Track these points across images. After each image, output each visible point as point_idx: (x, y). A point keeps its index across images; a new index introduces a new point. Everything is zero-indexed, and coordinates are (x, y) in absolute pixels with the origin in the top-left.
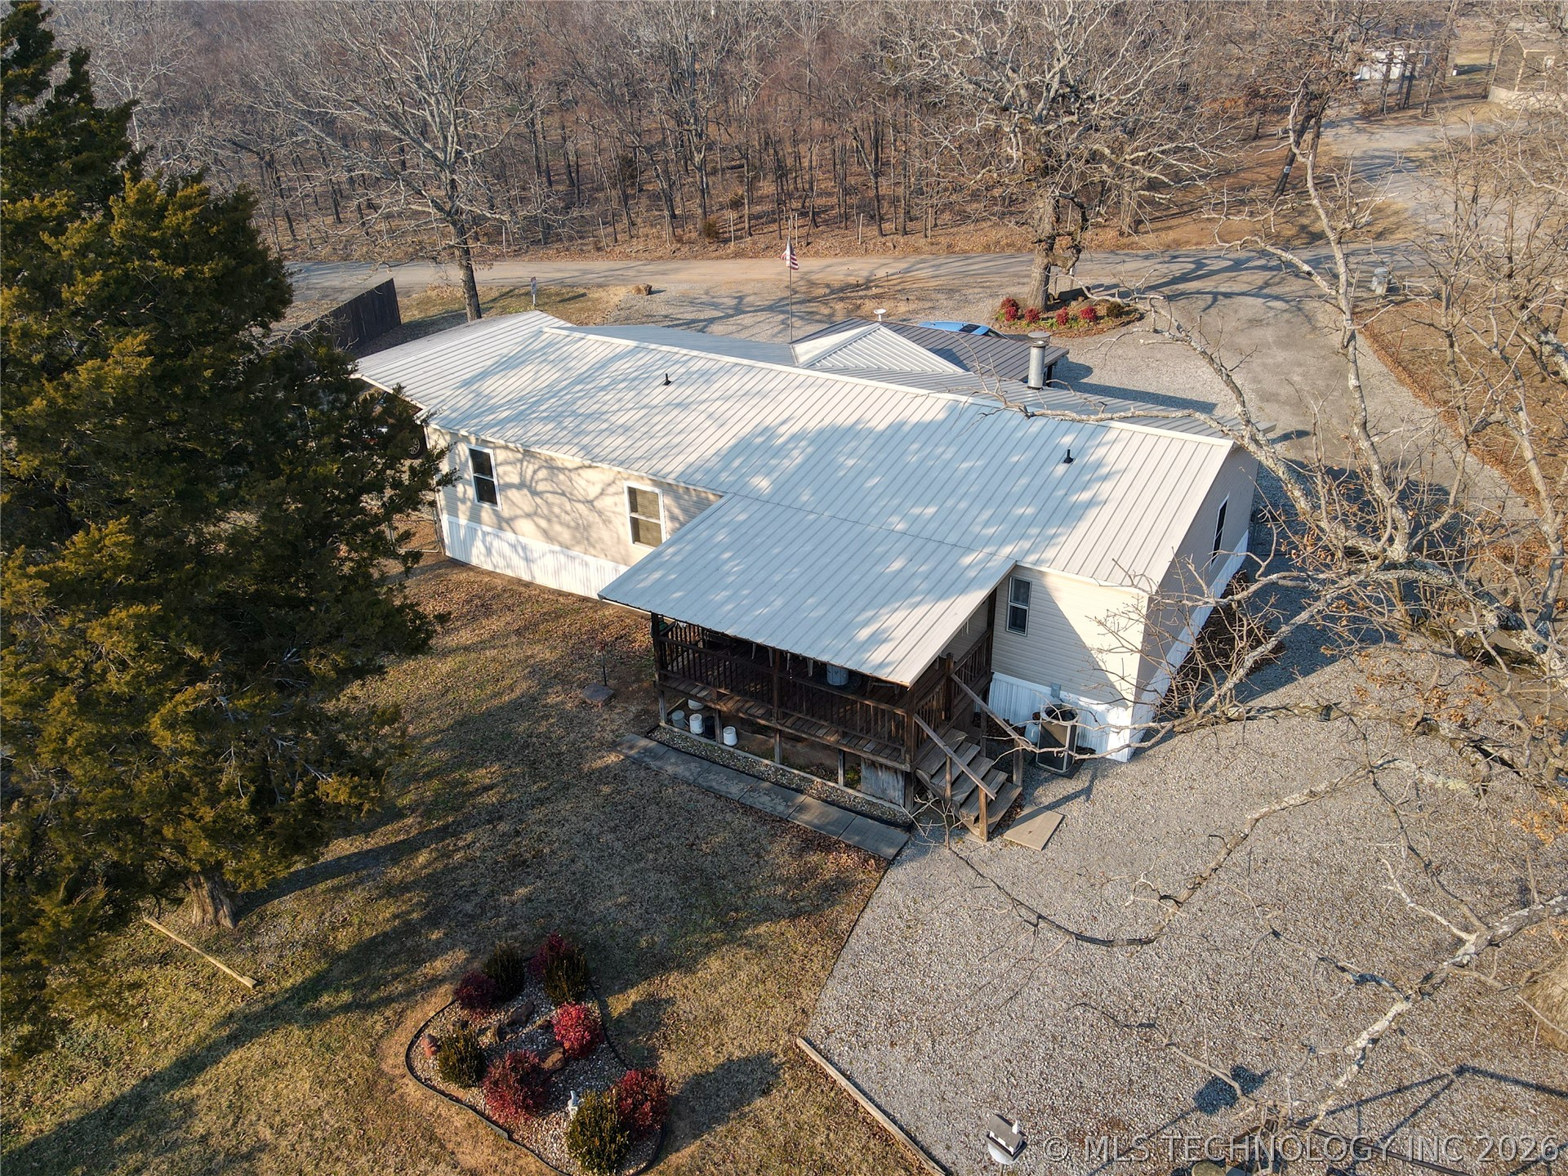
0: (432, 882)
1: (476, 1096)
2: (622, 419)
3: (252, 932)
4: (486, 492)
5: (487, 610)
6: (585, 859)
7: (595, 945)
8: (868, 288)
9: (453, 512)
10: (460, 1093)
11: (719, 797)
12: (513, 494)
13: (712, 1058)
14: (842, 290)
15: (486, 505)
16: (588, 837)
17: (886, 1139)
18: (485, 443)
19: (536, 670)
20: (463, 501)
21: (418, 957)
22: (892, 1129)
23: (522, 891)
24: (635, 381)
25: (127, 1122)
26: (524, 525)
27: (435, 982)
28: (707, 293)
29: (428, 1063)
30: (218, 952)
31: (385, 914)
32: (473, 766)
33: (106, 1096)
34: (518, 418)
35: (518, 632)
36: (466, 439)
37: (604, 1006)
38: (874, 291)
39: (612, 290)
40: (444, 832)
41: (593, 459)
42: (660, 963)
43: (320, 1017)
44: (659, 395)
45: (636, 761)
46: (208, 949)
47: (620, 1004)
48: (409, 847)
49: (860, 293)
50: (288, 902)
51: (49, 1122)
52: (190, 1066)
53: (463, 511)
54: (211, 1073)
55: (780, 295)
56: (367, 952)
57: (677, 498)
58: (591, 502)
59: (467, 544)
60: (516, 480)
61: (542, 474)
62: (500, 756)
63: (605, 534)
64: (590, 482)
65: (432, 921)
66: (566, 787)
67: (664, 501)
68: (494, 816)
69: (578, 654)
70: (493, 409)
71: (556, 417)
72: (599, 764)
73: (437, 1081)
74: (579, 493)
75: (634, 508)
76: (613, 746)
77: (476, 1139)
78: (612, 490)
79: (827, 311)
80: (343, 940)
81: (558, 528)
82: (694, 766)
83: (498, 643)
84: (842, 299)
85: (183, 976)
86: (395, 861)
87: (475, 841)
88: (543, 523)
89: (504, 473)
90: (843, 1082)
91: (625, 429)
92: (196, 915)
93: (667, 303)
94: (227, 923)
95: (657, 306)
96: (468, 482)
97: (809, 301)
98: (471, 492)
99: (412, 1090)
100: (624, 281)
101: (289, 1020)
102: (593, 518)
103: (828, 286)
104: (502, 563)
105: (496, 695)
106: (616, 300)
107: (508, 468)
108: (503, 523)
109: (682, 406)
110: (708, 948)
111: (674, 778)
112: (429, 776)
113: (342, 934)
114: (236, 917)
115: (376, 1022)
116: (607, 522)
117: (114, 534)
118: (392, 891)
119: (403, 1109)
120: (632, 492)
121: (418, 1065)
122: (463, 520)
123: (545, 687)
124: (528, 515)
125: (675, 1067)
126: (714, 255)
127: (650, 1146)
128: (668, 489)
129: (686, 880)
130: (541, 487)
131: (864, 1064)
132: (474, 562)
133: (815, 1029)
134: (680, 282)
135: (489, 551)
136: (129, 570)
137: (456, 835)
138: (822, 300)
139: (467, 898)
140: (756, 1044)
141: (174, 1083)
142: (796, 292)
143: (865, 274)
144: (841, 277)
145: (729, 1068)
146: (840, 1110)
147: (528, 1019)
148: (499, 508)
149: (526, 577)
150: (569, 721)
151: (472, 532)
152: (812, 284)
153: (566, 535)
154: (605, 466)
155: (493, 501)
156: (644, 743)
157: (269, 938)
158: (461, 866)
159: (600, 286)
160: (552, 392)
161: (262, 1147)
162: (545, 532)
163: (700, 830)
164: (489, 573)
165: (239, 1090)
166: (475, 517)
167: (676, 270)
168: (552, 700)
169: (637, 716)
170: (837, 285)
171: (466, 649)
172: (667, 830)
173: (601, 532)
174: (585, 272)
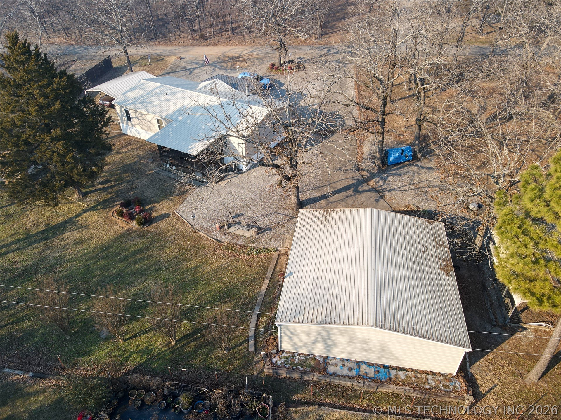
0: (117, 191)
1: (123, 219)
2: (156, 103)
3: (86, 199)
4: (129, 119)
5: (131, 144)
6: (145, 188)
7: (144, 200)
8: (240, 58)
9: (123, 123)
10: (120, 218)
11: (170, 178)
12: (134, 119)
13: (160, 213)
14: (232, 58)
15: (129, 122)
16: (145, 184)
17: (184, 222)
18: (127, 108)
19: (139, 156)
20: (125, 121)
21: (115, 201)
22: (185, 221)
23: (132, 193)
24: (159, 94)
25: (68, 223)
26: (137, 126)
27: (117, 205)
28: (196, 59)
29: (115, 215)
30: (80, 201)
31: (109, 196)
32: (126, 173)
33: (65, 220)
34: (134, 103)
35: (136, 149)
36: (123, 107)
37: (144, 208)
38: (241, 59)
39: (171, 57)
40: (119, 184)
41: (149, 113)
42: (155, 202)
43: (98, 209)
44: (164, 97)
45: (156, 172)
46: (79, 201)
47: (147, 208)
48: (113, 186)
49: (237, 60)
50: (92, 194)
51: (56, 223)
52: (78, 216)
53: (125, 122)
54: (81, 217)
55: (216, 60)
56: (105, 201)
57: (166, 121)
58: (150, 121)
59: (126, 130)
60: (135, 116)
61: (140, 115)
62: (131, 171)
63: (154, 128)
64: (149, 117)
65: (117, 197)
66: (143, 177)
67: (163, 121)
68: (129, 181)
69: (148, 153)
70: (129, 101)
71: (142, 103)
72: (149, 173)
73: (117, 217)
74: (147, 120)
75: (158, 123)
76: (152, 170)
77: (123, 224)
78: (153, 119)
79: (226, 65)
80: (101, 200)
81: (144, 127)
82: (167, 173)
83: (132, 151)
84: (231, 62)
85: (75, 205)
86: (110, 189)
87: (125, 185)
88: (141, 126)
89: (132, 115)
90: (180, 216)
91: (156, 106)
92: (76, 196)
93: (185, 62)
94: (81, 197)
95: (182, 64)
96: (125, 117)
97: (223, 62)
98: (126, 119)
99: (113, 218)
100: (174, 54)
101: (93, 210)
102: (151, 125)
103: (229, 57)
104: (133, 134)
105: (130, 161)
106: (172, 60)
107: (133, 114)
108: (133, 126)
109: (168, 100)
110: (163, 200)
111: (163, 175)
112: (117, 175)
113: (101, 199)
114: (83, 197)
115: (107, 210)
116: (154, 126)
117: (58, 130)
118: (109, 193)
119: (111, 220)
120: (158, 120)
121: (114, 215)
122: (125, 125)
123: (140, 159)
124: (138, 124)
125: (154, 215)
126: (203, 44)
127: (149, 223)
128: (164, 119)
129: (161, 190)
130: (140, 118)
131: (184, 214)
132: (128, 134)
133: (177, 210)
134: (190, 55)
135: (131, 132)
136: (61, 136)
137: (122, 184)
138: (226, 62)
139: (123, 194)
140: (167, 212)
141: (75, 218)
142: (220, 59)
143: (240, 53)
144: (232, 54)
145: (162, 215)
146: (178, 219)
147: (132, 209)
148: (132, 122)
149: (139, 138)
150: (145, 166)
151: (127, 127)
152: (225, 56)
153: (146, 128)
154: (151, 114)
155: (131, 121)
156: (158, 169)
157: (89, 199)
158: (122, 189)
159: (168, 56)
160: (141, 97)
161: (90, 225)
162: (142, 128)
163: (165, 183)
164: (132, 136)
165: (86, 219)
166: (127, 124)
167: (190, 50)
168: (142, 161)
169: (158, 165)
170: (231, 57)
171: (126, 152)
172: (160, 183)
173: (152, 128)
174: (164, 51)
